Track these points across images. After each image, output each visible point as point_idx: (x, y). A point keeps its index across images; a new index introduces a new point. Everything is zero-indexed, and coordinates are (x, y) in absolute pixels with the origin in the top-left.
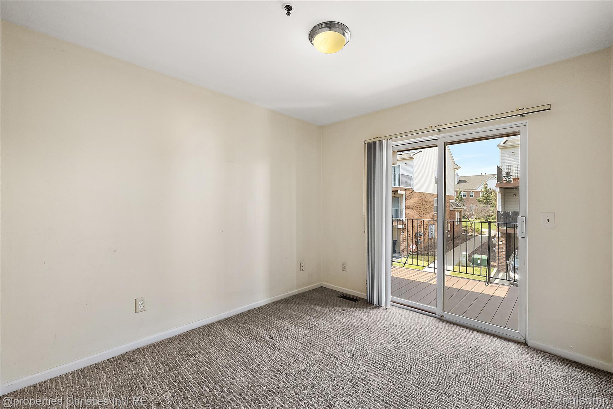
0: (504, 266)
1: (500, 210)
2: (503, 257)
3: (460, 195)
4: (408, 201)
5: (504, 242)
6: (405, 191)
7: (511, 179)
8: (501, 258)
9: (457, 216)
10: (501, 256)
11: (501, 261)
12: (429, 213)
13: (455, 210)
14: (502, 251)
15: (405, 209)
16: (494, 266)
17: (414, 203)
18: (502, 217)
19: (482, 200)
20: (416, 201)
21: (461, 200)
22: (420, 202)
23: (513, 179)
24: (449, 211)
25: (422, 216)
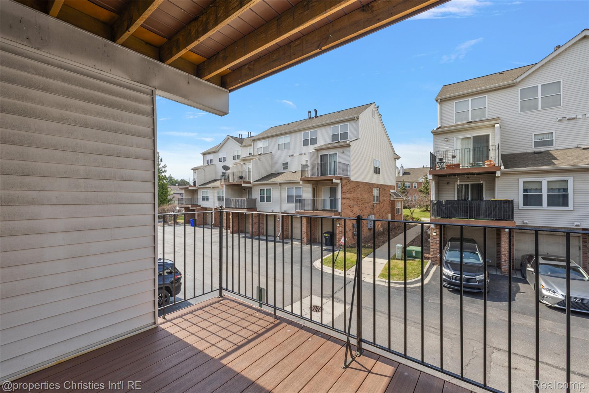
0: (438, 258)
1: (434, 199)
2: (437, 249)
3: (404, 186)
4: (344, 191)
5: (438, 233)
6: (341, 180)
7: (444, 166)
8: (435, 250)
9: (398, 206)
10: (435, 248)
11: (435, 253)
12: (368, 203)
13: (396, 200)
14: (436, 243)
15: (340, 198)
16: (428, 258)
17: (351, 193)
18: (436, 206)
19: (423, 190)
20: (354, 191)
21: (404, 190)
22: (358, 191)
23: (446, 166)
24: (389, 201)
25: (360, 206)
